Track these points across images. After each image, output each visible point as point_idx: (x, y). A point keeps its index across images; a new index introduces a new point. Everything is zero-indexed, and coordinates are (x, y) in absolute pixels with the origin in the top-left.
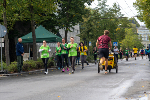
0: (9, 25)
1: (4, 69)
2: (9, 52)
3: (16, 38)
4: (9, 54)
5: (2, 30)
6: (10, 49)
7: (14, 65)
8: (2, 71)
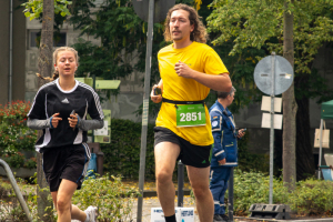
0: (299, 54)
1: (276, 201)
2: (293, 145)
3: (312, 102)
4: (293, 152)
5: (279, 72)
6: (297, 137)
7: (309, 191)
8: (269, 208)
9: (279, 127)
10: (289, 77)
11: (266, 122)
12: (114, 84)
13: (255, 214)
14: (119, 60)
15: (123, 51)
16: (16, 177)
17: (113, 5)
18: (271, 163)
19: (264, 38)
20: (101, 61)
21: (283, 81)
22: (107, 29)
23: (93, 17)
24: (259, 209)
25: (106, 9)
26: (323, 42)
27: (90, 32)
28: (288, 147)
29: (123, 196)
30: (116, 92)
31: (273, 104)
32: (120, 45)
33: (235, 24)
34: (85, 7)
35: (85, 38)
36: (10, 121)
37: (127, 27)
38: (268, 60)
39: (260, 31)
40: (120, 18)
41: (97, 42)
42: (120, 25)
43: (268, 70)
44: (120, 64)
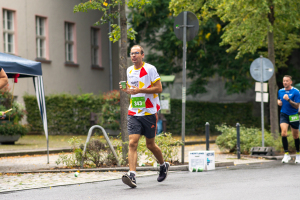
9: (266, 100)
10: (271, 70)
11: (258, 98)
12: (171, 78)
13: (254, 153)
14: (174, 63)
15: (176, 58)
16: (109, 136)
17: (168, 31)
18: (263, 123)
19: (255, 48)
20: (163, 64)
21: (268, 73)
22: (165, 45)
23: (157, 39)
24: (256, 150)
25: (165, 33)
26: (293, 49)
27: (156, 48)
28: (273, 112)
29: (173, 145)
30: (172, 83)
31: (262, 87)
32: (174, 54)
33: (240, 40)
34: (152, 32)
35: (153, 51)
36: (110, 102)
37: (177, 43)
38: (258, 60)
39: (254, 43)
40: (172, 38)
41: (160, 53)
42: (173, 43)
43: (258, 67)
44: (174, 66)
